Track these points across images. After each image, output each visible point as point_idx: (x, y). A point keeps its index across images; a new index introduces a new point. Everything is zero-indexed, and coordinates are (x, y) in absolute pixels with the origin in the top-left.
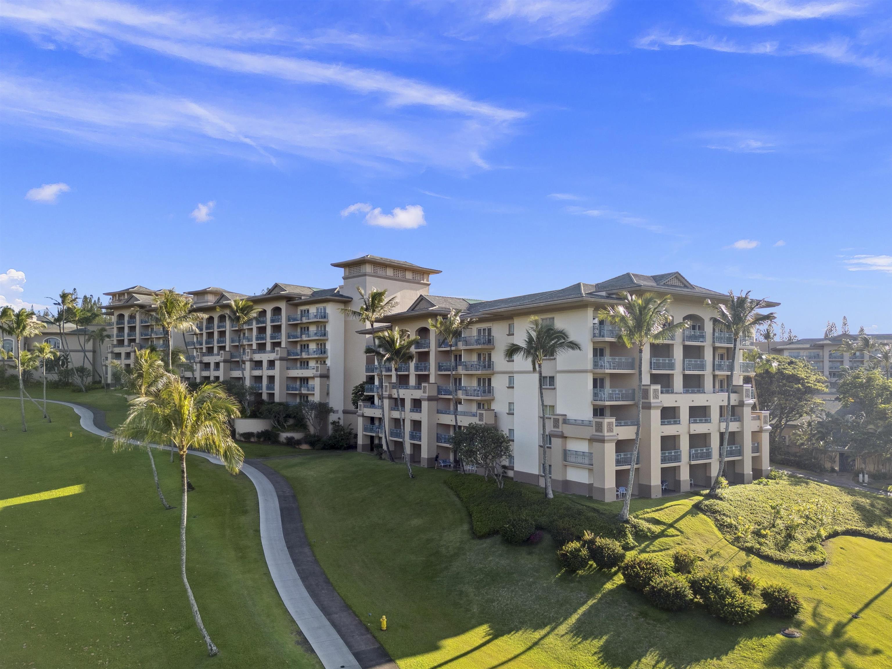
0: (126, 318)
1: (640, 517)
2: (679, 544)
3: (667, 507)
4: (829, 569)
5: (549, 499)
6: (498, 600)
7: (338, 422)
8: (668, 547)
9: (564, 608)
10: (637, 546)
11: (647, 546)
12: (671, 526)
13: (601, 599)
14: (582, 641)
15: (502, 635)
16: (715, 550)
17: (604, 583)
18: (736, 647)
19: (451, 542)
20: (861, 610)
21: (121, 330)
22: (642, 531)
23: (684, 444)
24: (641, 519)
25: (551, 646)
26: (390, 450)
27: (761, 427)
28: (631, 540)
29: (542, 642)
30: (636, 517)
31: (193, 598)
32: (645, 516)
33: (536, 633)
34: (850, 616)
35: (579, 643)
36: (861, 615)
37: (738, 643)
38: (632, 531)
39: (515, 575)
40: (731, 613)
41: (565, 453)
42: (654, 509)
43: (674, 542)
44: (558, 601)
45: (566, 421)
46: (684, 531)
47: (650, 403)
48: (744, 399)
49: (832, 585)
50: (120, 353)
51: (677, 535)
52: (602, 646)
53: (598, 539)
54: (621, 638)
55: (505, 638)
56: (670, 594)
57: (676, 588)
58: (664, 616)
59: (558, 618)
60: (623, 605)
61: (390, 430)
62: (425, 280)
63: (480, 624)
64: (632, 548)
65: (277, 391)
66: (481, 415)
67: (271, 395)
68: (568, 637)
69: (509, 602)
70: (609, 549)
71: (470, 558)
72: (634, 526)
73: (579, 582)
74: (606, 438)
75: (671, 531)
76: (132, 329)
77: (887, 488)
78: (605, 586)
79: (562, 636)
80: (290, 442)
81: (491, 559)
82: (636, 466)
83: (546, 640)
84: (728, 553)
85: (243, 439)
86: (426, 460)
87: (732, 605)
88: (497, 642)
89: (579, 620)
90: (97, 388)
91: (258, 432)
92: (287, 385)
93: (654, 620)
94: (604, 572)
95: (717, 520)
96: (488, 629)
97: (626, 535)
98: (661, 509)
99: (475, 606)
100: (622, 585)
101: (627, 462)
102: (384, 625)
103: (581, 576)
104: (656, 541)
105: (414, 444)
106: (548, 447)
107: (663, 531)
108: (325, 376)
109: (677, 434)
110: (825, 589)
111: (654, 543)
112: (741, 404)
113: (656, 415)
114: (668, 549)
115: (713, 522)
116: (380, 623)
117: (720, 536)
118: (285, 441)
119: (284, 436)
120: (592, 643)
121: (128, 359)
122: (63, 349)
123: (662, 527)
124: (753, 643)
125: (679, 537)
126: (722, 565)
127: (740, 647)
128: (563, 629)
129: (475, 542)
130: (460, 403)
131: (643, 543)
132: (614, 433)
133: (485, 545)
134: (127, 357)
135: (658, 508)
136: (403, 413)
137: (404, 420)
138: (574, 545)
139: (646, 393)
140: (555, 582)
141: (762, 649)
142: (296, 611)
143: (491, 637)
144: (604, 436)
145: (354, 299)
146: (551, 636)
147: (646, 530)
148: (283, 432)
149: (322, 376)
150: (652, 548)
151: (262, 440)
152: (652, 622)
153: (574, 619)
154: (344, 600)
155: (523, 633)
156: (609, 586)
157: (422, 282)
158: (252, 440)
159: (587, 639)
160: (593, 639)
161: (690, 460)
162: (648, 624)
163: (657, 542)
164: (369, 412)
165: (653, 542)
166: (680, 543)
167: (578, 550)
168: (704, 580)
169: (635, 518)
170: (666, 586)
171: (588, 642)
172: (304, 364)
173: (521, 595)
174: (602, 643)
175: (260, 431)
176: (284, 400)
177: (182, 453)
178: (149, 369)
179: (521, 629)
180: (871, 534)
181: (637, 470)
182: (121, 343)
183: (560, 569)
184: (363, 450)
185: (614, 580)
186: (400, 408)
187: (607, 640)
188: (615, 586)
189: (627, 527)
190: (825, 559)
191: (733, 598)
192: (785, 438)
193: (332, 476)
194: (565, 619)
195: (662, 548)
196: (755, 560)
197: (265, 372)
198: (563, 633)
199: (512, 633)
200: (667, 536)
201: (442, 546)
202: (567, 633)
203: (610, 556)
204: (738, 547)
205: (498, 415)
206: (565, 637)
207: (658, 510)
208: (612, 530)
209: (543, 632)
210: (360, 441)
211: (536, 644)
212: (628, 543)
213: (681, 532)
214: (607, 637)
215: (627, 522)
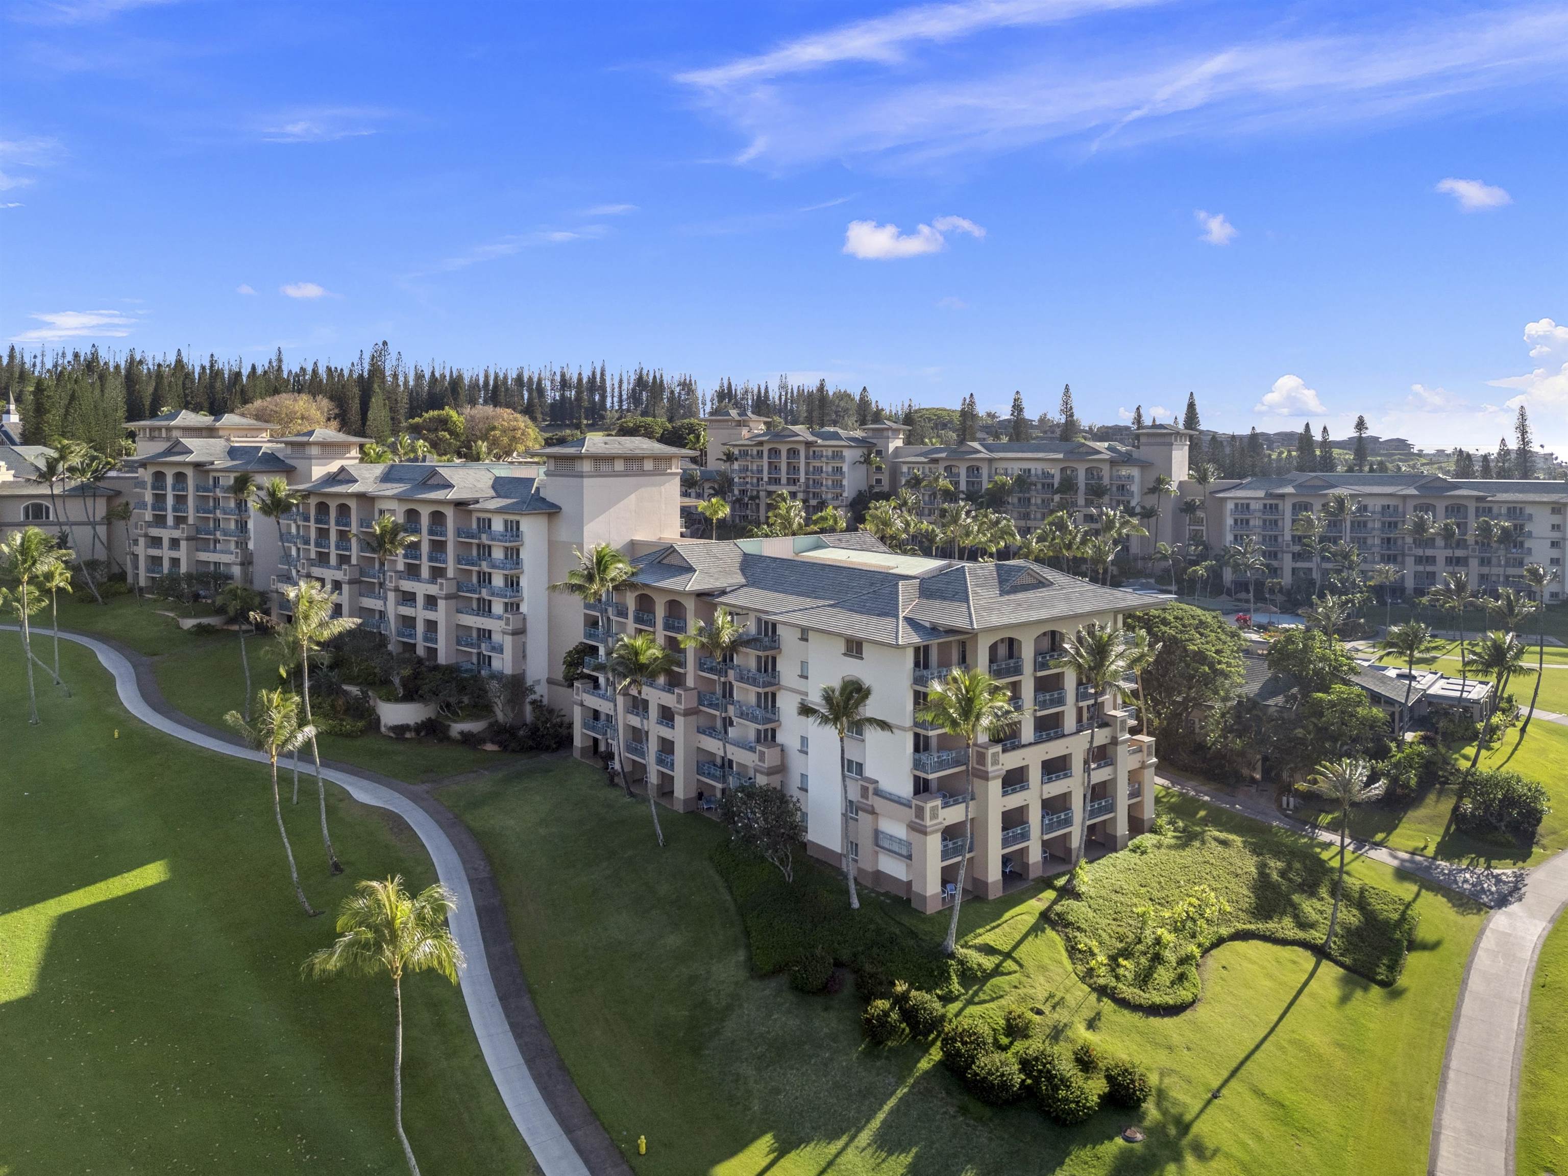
0: (170, 480)
1: (970, 943)
2: (1016, 987)
3: (1006, 921)
4: (1200, 1013)
5: (854, 910)
6: (785, 1090)
7: (541, 701)
8: (1001, 993)
9: (867, 1103)
10: (964, 994)
11: (976, 993)
12: (1008, 955)
13: (913, 1086)
14: (887, 1157)
15: (789, 1152)
16: (1059, 995)
17: (918, 1061)
18: (1067, 1160)
19: (723, 982)
20: (1226, 1081)
21: (160, 499)
22: (971, 969)
23: (1035, 817)
24: (970, 947)
25: (850, 1167)
26: (626, 770)
27: (1143, 762)
28: (956, 986)
29: (838, 1160)
30: (965, 946)
31: (410, 1150)
32: (977, 941)
33: (831, 1146)
34: (1210, 1095)
35: (883, 1160)
36: (1224, 1091)
37: (1069, 1154)
38: (958, 970)
39: (807, 1047)
40: (1063, 1110)
41: (877, 833)
42: (988, 927)
43: (1010, 984)
44: (860, 1091)
45: (878, 793)
46: (1025, 963)
47: (987, 772)
48: (1119, 735)
49: (1198, 1043)
50: (161, 538)
51: (1015, 972)
52: (910, 1164)
53: (913, 993)
54: (933, 1151)
55: (793, 1155)
56: (993, 1085)
57: (1002, 1075)
58: (987, 1112)
59: (858, 1119)
60: (940, 1096)
61: (626, 741)
62: (673, 467)
63: (763, 1133)
64: (956, 998)
65: (442, 645)
66: (762, 754)
67: (432, 652)
68: (870, 1151)
69: (798, 1094)
70: (925, 1009)
71: (748, 1015)
72: (961, 963)
73: (887, 1058)
74: (928, 830)
75: (1009, 965)
76: (181, 500)
77: (1317, 820)
78: (919, 1065)
79: (864, 1150)
80: (468, 739)
81: (775, 1016)
82: (968, 856)
83: (842, 1159)
84: (1075, 999)
85: (392, 735)
86: (682, 803)
87: (1066, 1100)
88: (783, 1162)
89: (884, 1122)
90: (120, 593)
91: (416, 723)
92: (457, 637)
93: (975, 1120)
94: (920, 1040)
95: (1068, 939)
96: (772, 1142)
97: (949, 978)
98: (999, 925)
99: (756, 1101)
100: (940, 1062)
101: (957, 851)
102: (643, 1150)
103: (890, 1049)
104: (988, 984)
105: (662, 772)
106: (852, 818)
107: (998, 966)
108: (519, 632)
109: (1025, 803)
110: (1189, 1049)
111: (985, 988)
112: (1114, 742)
113: (995, 787)
114: (1001, 997)
115: (1063, 943)
116: (638, 1146)
117: (1069, 967)
118: (459, 737)
119: (458, 728)
120: (898, 1161)
121: (175, 550)
122: (56, 520)
123: (996, 959)
124: (1086, 1153)
125: (1017, 975)
126: (1065, 1021)
127: (1072, 1160)
128: (864, 1137)
129: (755, 984)
130: (731, 724)
131: (971, 989)
132: (940, 820)
133: (767, 992)
134: (173, 545)
135: (994, 924)
136: (645, 721)
137: (647, 733)
138: (882, 1004)
139: (981, 758)
140: (858, 1058)
141: (1095, 1163)
142: (529, 1129)
143: (776, 1154)
144: (926, 827)
145: (563, 508)
146: (849, 1150)
147: (975, 966)
148: (455, 722)
149: (515, 633)
150: (982, 996)
151: (422, 734)
152: (972, 1122)
153: (876, 1123)
154: (588, 1102)
155: (816, 1145)
156: (924, 1065)
157: (669, 471)
158: (408, 735)
159: (893, 1154)
160: (900, 1154)
161: (1042, 834)
162: (968, 1125)
163: (988, 987)
164: (592, 702)
165: (984, 985)
166: (1017, 985)
167: (886, 1014)
168: (1036, 1059)
169: (962, 947)
170: (990, 1073)
171: (894, 1157)
172: (485, 608)
173: (814, 1081)
174: (910, 1160)
175: (419, 722)
176: (452, 661)
177: (396, 977)
178: (282, 722)
179: (813, 1140)
180: (1268, 933)
181: (971, 860)
182: (160, 521)
183: (863, 1040)
184: (582, 756)
185: (930, 1054)
186: (641, 713)
187: (917, 1152)
188: (932, 1063)
189: (951, 965)
190: (1196, 996)
191: (1068, 1087)
192: (1194, 723)
193: (542, 831)
194: (868, 1121)
195: (994, 996)
196: (1107, 1005)
197: (421, 614)
198: (864, 1145)
199: (802, 1146)
200: (1003, 974)
201: (711, 990)
202: (869, 1145)
203: (927, 1022)
204: (1090, 986)
205: (785, 748)
206: (866, 1151)
207: (994, 928)
208: (933, 971)
209: (840, 1143)
210: (578, 742)
211: (830, 1164)
212: (951, 992)
213: (1021, 966)
214: (917, 1149)
215: (952, 956)
